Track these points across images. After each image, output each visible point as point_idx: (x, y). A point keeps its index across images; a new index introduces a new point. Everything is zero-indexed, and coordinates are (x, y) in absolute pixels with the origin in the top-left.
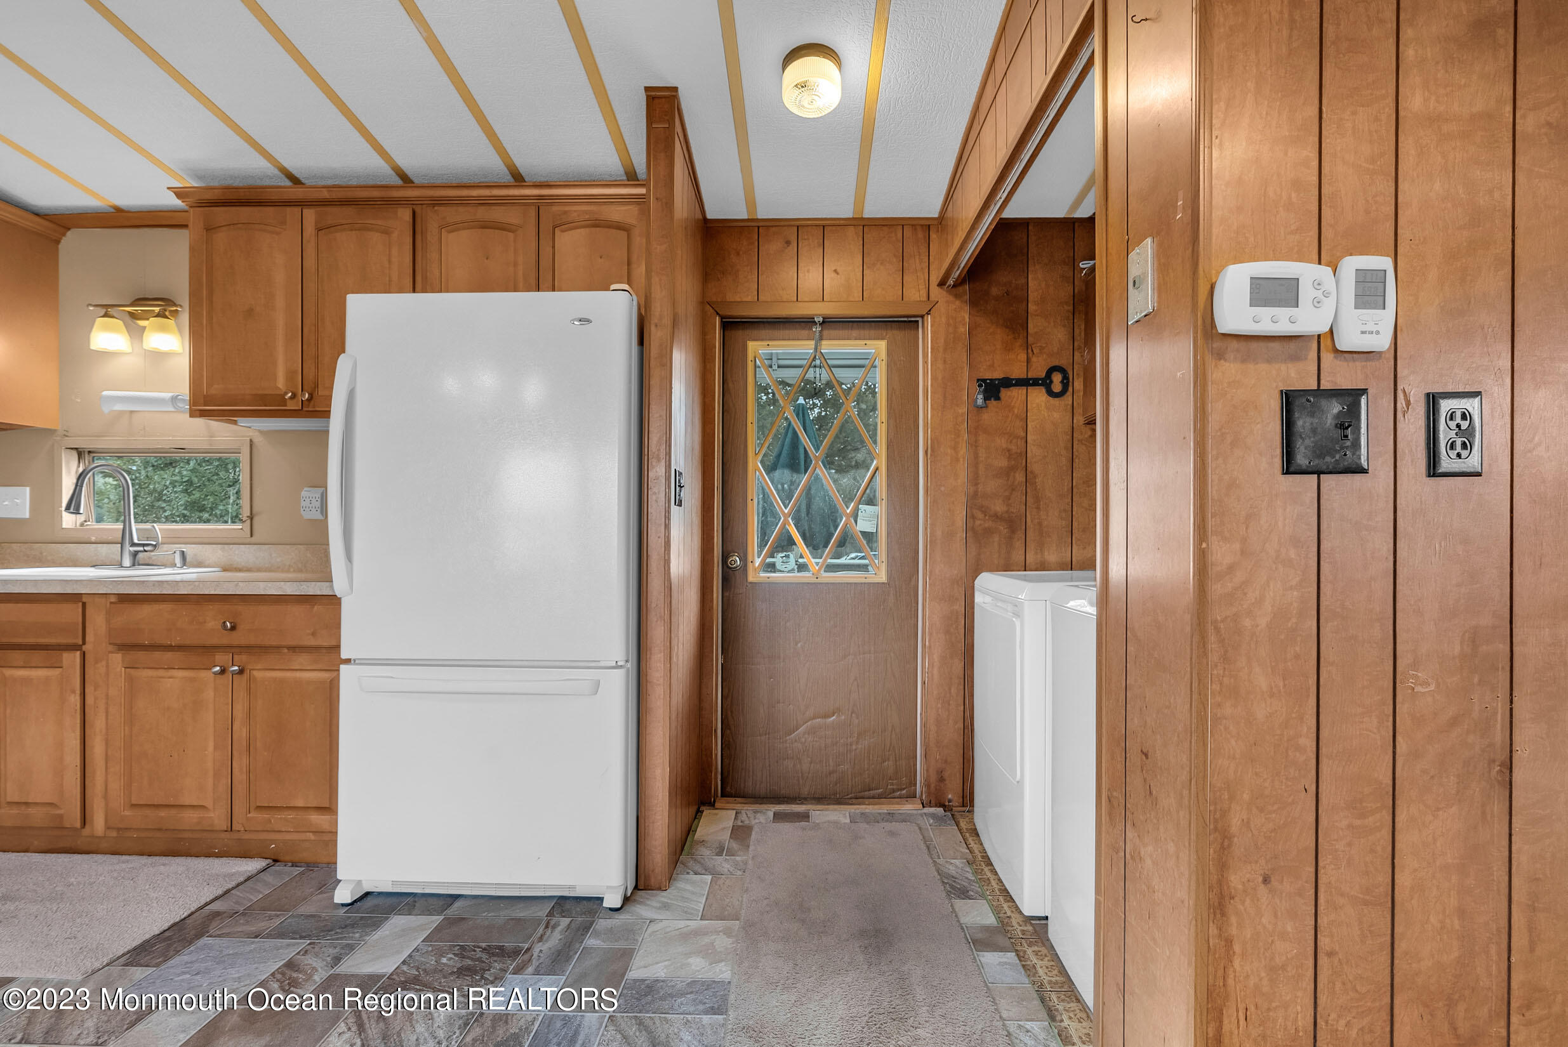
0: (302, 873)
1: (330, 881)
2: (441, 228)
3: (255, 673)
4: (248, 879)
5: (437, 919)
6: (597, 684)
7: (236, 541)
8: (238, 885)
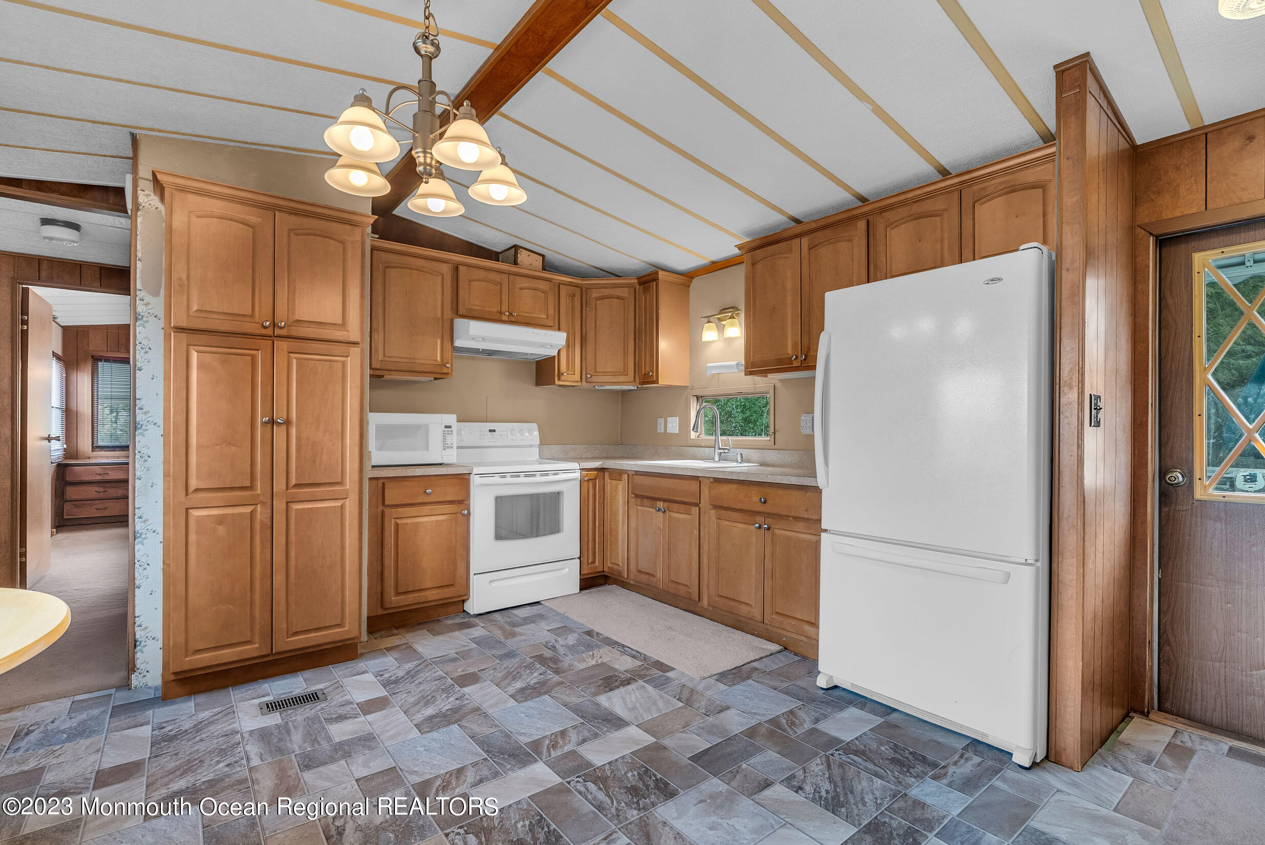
0: (799, 661)
1: (814, 671)
2: (886, 227)
3: (776, 531)
4: (771, 655)
5: (879, 720)
6: (1008, 575)
7: (766, 447)
8: (767, 656)
